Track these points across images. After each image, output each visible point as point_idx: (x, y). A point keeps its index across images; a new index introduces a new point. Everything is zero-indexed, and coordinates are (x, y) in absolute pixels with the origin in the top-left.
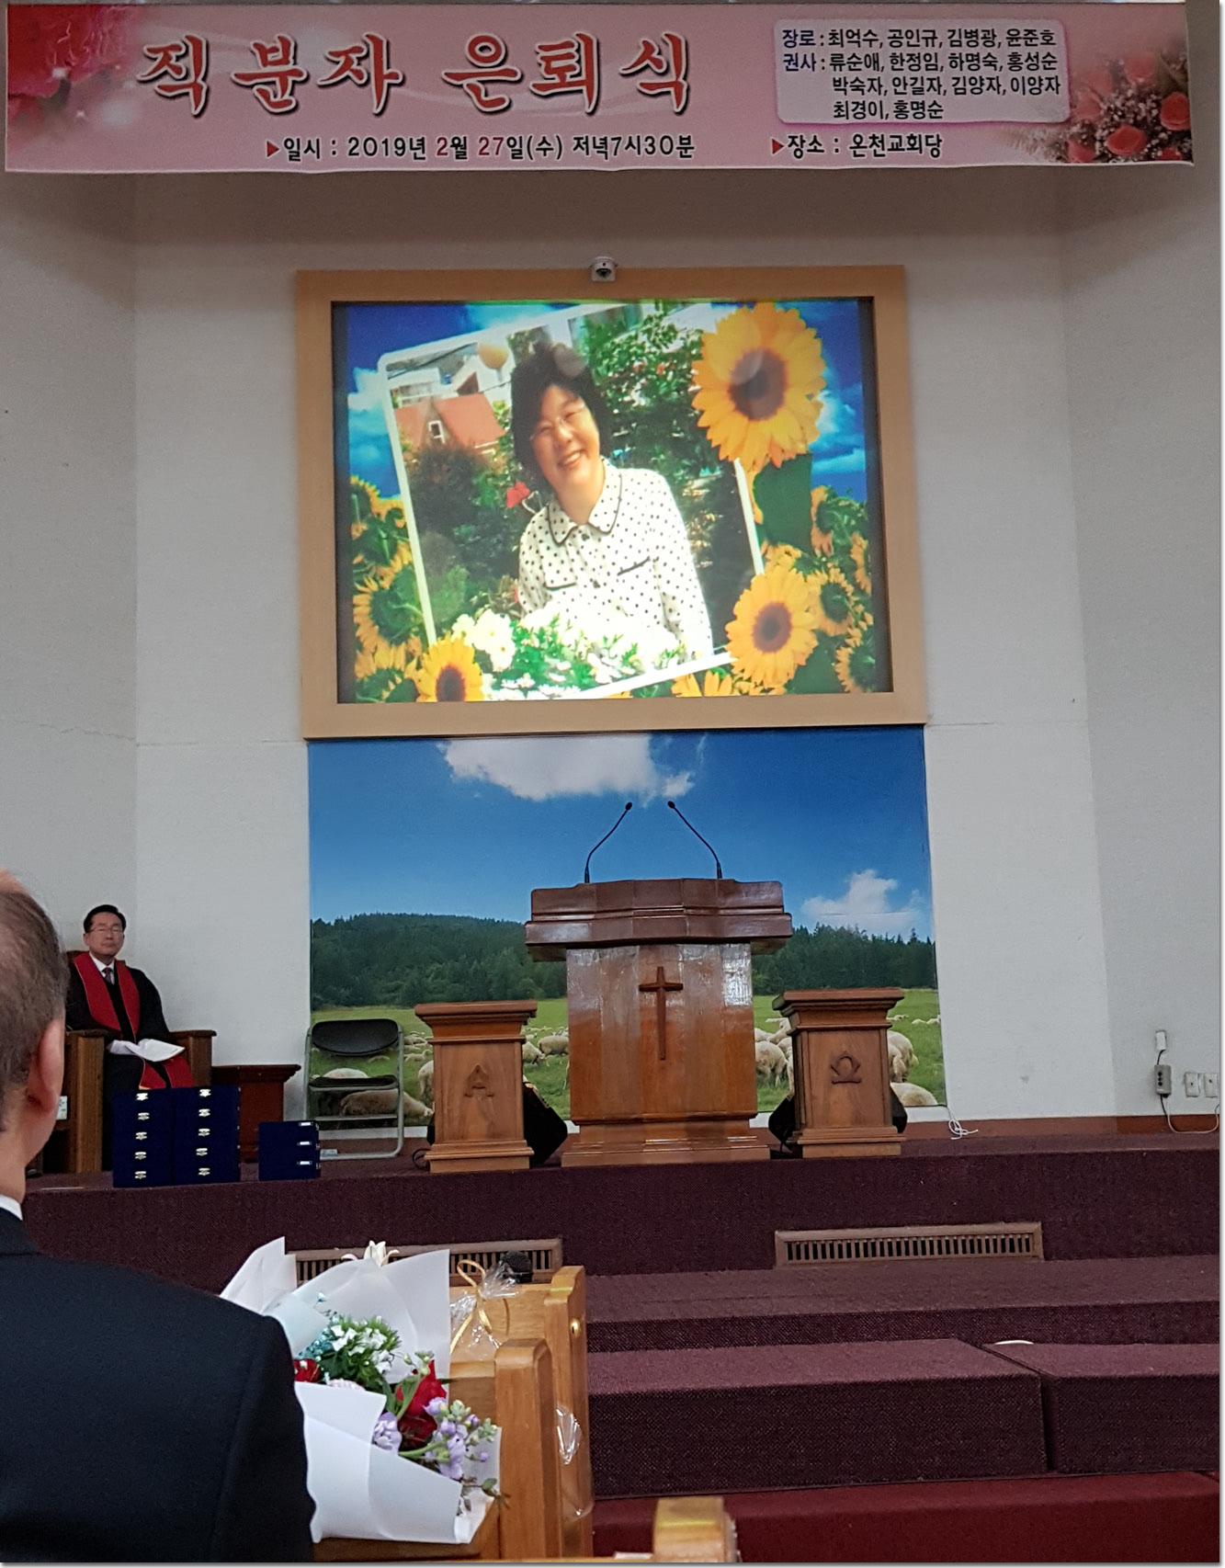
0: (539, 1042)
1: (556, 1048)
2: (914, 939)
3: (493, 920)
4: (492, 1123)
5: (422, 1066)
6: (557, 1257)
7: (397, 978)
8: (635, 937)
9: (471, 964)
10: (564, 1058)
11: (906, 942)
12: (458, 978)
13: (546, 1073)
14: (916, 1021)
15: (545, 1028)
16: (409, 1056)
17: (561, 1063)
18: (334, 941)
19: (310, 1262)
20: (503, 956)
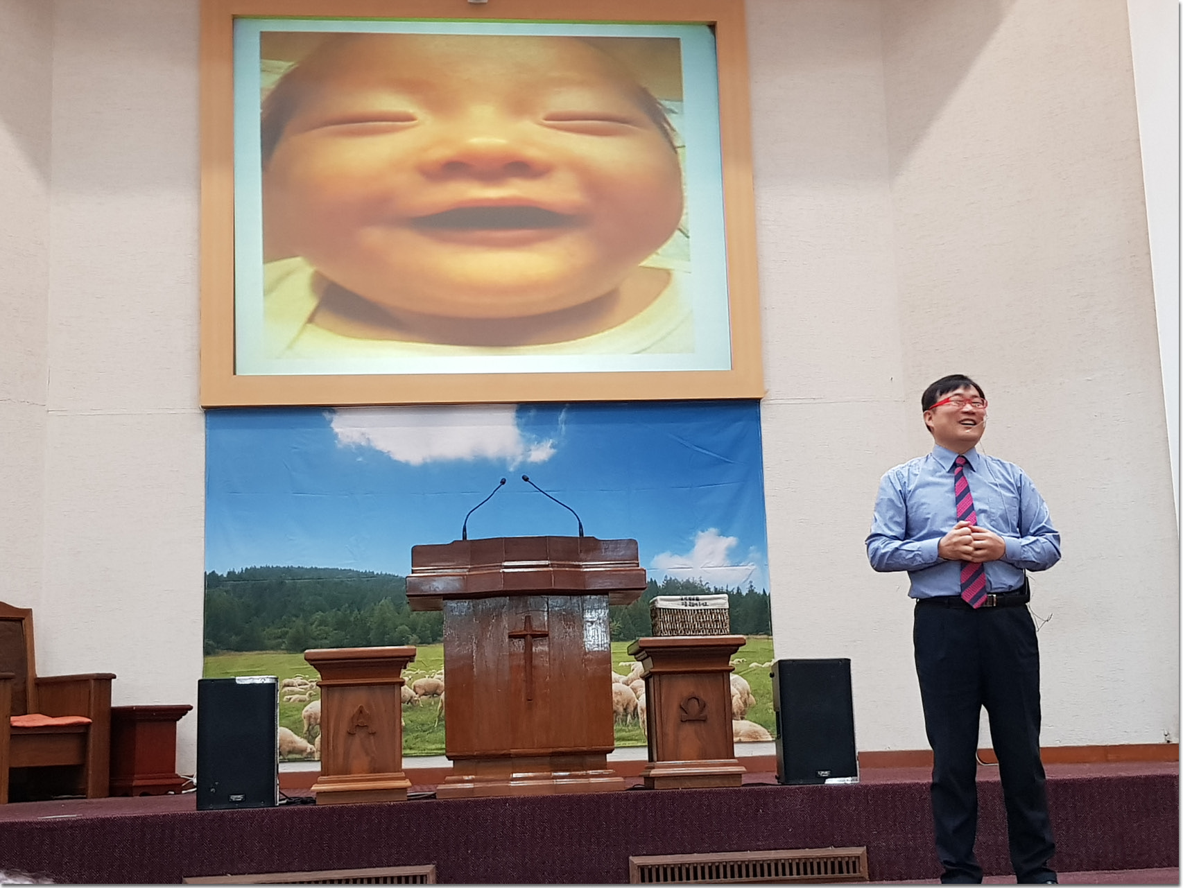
0: (413, 684)
1: (429, 690)
2: (751, 592)
8: (505, 589)
10: (436, 699)
11: (744, 592)
12: (341, 625)
13: (419, 712)
14: (753, 664)
15: (421, 671)
16: (294, 697)
17: (433, 703)
18: (226, 592)
20: (382, 605)
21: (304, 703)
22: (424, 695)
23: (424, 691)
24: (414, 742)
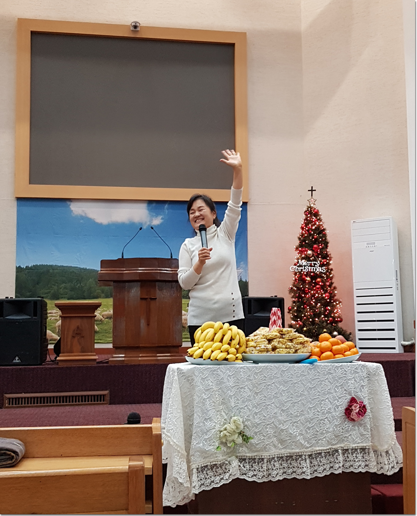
0: (101, 315)
2: (241, 280)
3: (86, 268)
5: (57, 322)
6: (108, 398)
7: (49, 289)
8: (139, 279)
9: (77, 284)
10: (111, 320)
12: (72, 289)
13: (104, 325)
15: (104, 309)
16: (53, 318)
17: (110, 322)
18: (25, 274)
19: (13, 399)
20: (90, 282)
21: (57, 320)
22: (107, 318)
23: (106, 317)
24: (101, 337)
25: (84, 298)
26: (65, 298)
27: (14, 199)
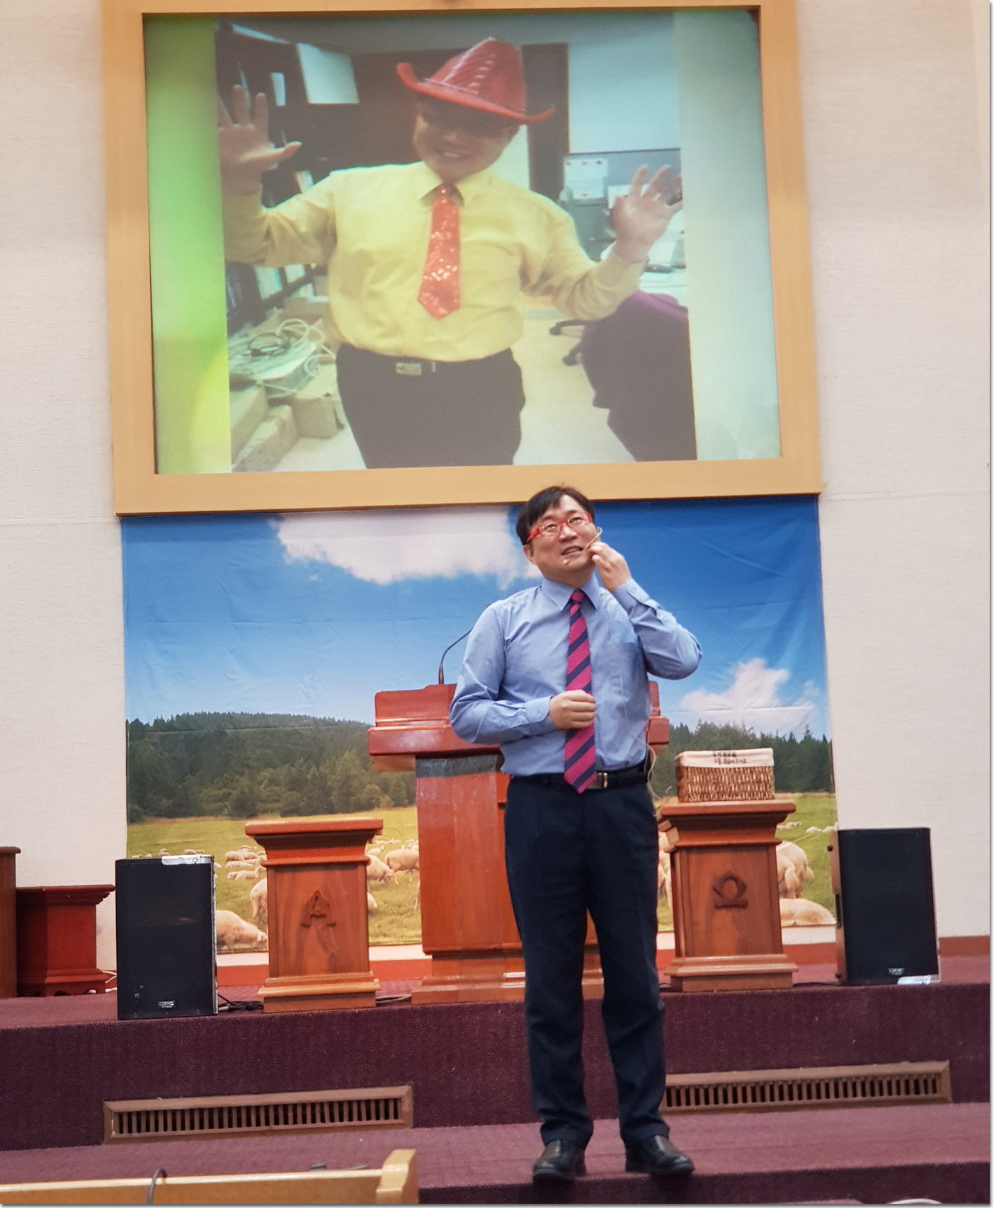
0: (385, 858)
1: (404, 863)
2: (808, 738)
3: (333, 719)
4: (333, 955)
5: (254, 884)
6: (407, 1107)
7: (226, 787)
9: (308, 769)
10: (414, 875)
11: (799, 739)
12: (296, 784)
13: (394, 891)
14: (812, 829)
15: (392, 841)
16: (240, 874)
17: (411, 880)
18: (154, 744)
19: (130, 1114)
20: (346, 760)
21: (252, 880)
24: (387, 928)
25: (331, 810)
26: (271, 812)
27: (112, 519)
